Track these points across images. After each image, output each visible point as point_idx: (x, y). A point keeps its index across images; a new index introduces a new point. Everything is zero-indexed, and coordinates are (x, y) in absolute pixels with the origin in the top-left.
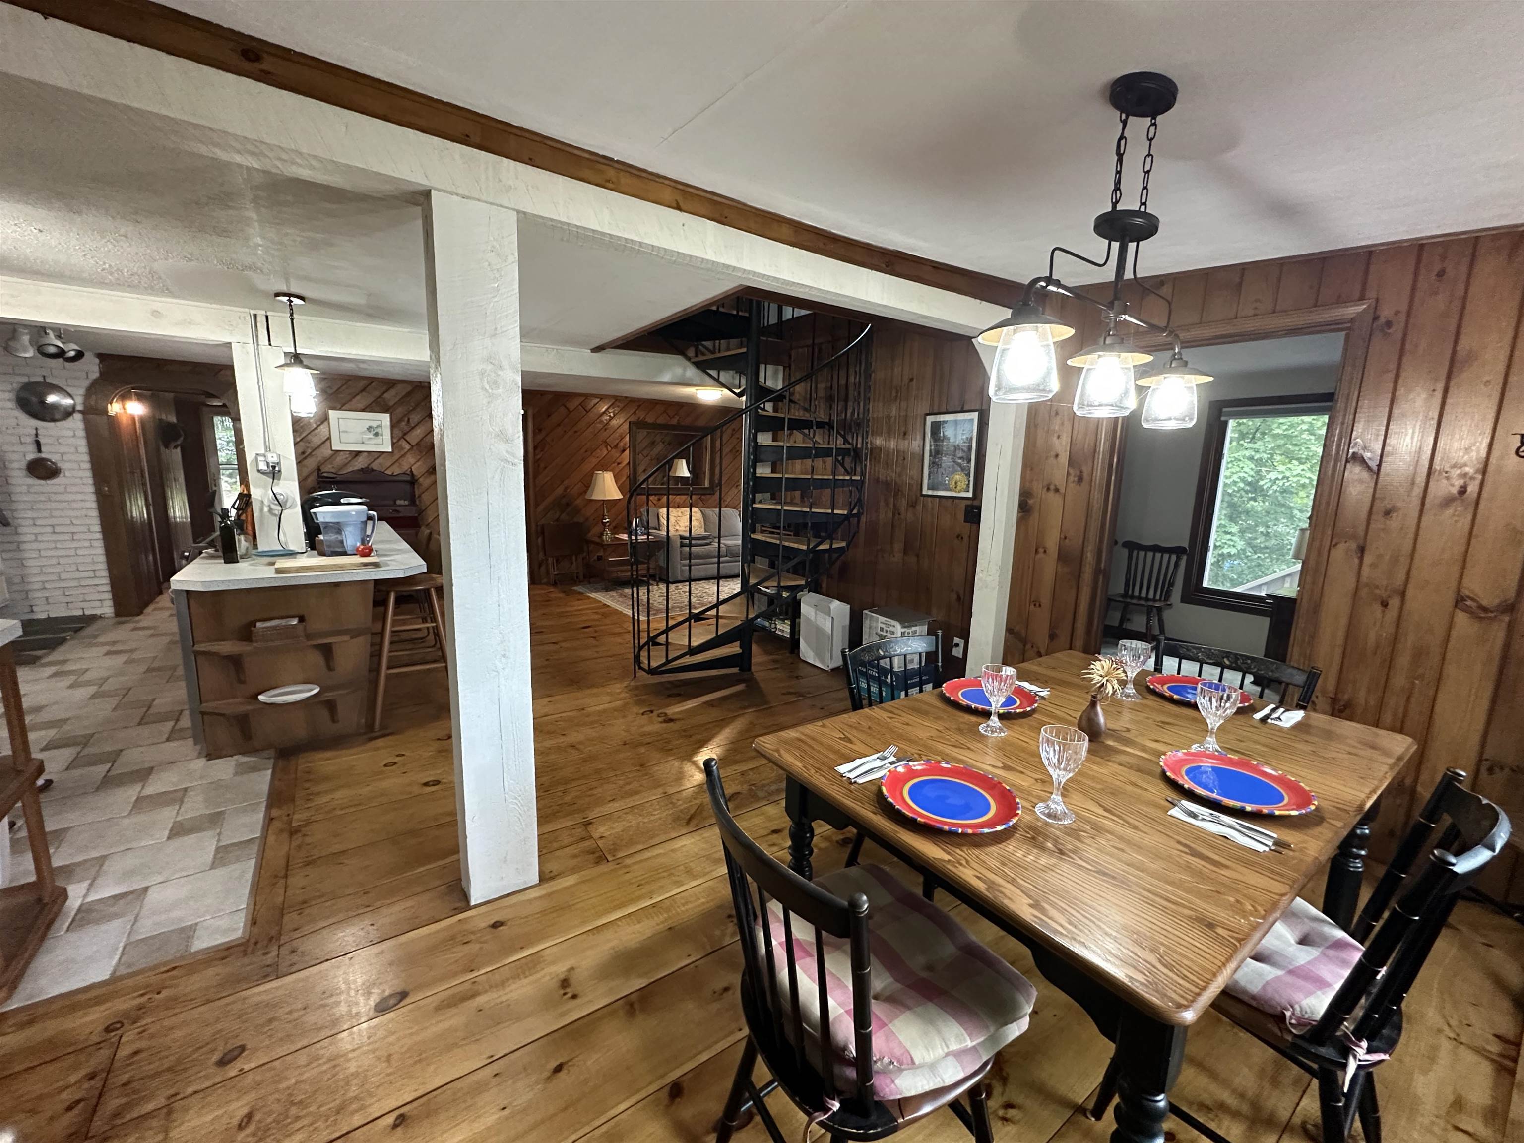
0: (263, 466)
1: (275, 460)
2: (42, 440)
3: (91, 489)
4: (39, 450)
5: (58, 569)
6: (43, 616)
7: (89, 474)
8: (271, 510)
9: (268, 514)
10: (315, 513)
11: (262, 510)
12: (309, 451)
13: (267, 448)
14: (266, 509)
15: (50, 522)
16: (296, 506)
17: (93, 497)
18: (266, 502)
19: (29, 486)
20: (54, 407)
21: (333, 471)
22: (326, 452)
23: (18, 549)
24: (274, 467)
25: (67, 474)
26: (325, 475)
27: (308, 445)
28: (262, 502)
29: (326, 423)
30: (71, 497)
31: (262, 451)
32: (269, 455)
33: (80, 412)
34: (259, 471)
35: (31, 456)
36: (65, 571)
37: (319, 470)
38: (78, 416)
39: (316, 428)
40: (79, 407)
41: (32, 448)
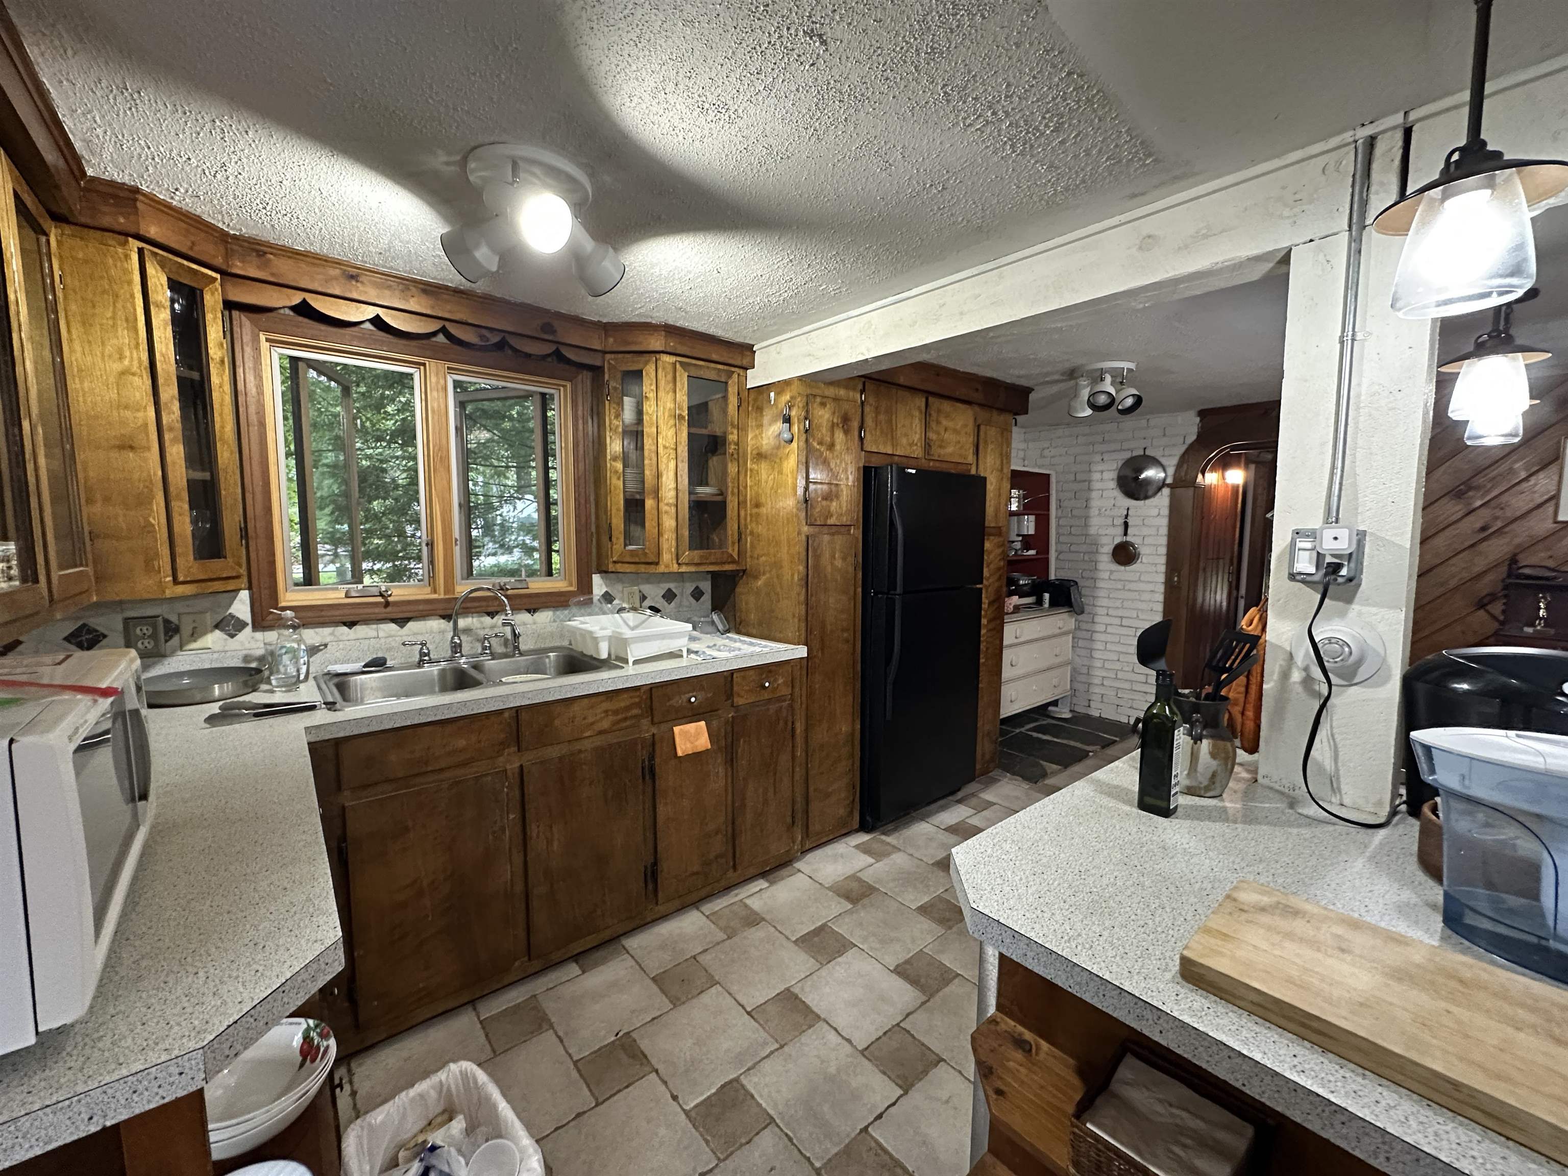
0: (1305, 565)
1: (1344, 545)
2: (1130, 521)
3: (1161, 578)
4: (1126, 534)
5: (1117, 666)
6: (1096, 714)
7: (1163, 560)
8: (1308, 680)
9: (1299, 689)
10: (1428, 749)
11: (1285, 675)
12: (1499, 524)
13: (1332, 516)
14: (1296, 676)
15: (1120, 613)
16: (1388, 678)
17: (1161, 588)
18: (1299, 659)
19: (1112, 572)
20: (1148, 481)
21: (1551, 564)
22: (1541, 525)
23: (1091, 640)
24: (1335, 568)
25: (1144, 560)
26: (1527, 571)
27: (1499, 513)
28: (1291, 656)
29: (1554, 468)
30: (1142, 586)
31: (1315, 522)
32: (1328, 534)
33: (1168, 485)
34: (1292, 577)
35: (1118, 540)
36: (1122, 670)
37: (1513, 560)
38: (1166, 491)
39: (1526, 479)
40: (1169, 481)
41: (1121, 530)
